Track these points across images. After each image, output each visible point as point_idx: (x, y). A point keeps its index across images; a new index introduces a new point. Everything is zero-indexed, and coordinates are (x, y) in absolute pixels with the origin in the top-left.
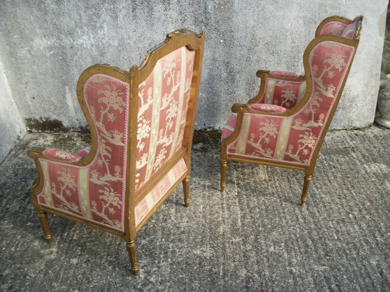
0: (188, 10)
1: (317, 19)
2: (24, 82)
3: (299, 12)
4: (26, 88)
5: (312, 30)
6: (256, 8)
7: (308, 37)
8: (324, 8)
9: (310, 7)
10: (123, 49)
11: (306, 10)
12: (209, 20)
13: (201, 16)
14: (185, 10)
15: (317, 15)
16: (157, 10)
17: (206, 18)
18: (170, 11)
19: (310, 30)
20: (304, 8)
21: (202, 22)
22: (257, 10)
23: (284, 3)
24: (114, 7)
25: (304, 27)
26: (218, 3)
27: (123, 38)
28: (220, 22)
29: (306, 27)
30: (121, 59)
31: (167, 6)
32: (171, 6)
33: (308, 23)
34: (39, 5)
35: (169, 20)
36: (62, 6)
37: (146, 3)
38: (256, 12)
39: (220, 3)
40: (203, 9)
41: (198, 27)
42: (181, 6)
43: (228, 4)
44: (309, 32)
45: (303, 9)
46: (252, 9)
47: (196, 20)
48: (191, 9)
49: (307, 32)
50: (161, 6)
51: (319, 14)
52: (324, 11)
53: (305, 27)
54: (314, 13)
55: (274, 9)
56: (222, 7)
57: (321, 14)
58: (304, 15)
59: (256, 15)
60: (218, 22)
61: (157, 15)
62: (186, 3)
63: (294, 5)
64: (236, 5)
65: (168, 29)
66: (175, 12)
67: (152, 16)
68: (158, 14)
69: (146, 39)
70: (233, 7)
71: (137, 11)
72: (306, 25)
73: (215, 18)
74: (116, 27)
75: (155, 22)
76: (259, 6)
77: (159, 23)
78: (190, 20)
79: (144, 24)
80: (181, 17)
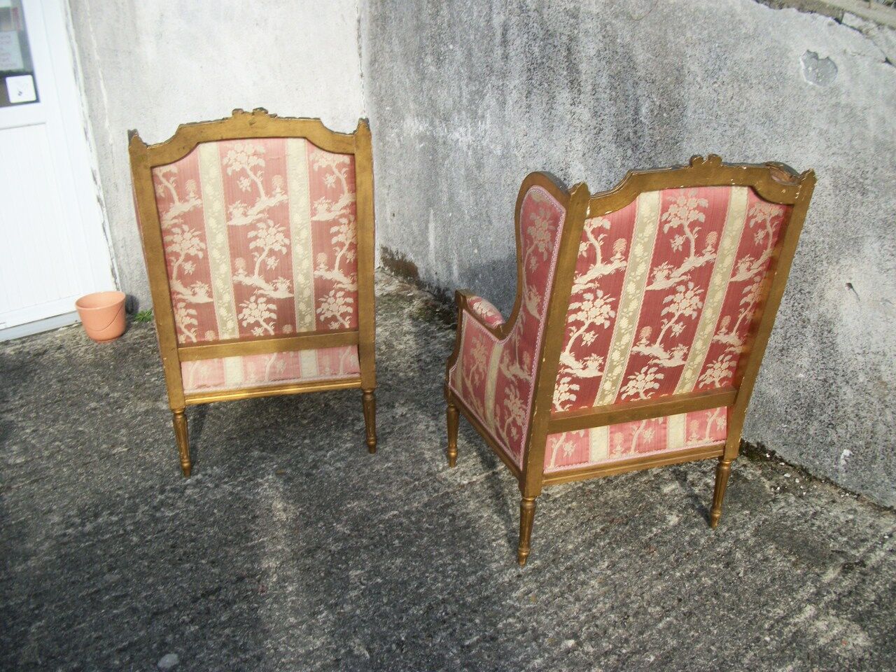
0: (607, 110)
1: (868, 182)
2: (387, 184)
3: (823, 155)
4: (388, 194)
5: (852, 209)
6: (727, 127)
7: (842, 225)
8: (889, 156)
9: (852, 147)
10: (507, 165)
11: (840, 151)
12: (639, 138)
13: (628, 127)
14: (604, 109)
15: (871, 170)
16: (561, 101)
17: (635, 132)
18: (580, 106)
19: (848, 207)
20: (835, 145)
21: (629, 139)
22: (729, 133)
23: (788, 126)
24: (503, 84)
25: (833, 196)
26: (658, 103)
27: (508, 143)
28: (659, 148)
29: (838, 198)
30: (503, 182)
31: (576, 96)
32: (582, 96)
33: (845, 187)
34: (418, 63)
35: (576, 124)
36: (442, 70)
37: (546, 85)
38: (728, 136)
39: (662, 105)
40: (632, 112)
41: (621, 149)
42: (597, 99)
43: (676, 110)
44: (847, 212)
45: (834, 149)
46: (720, 130)
47: (619, 133)
48: (614, 110)
49: (842, 211)
50: (567, 95)
51: (876, 169)
52: (888, 163)
53: (836, 196)
54: (862, 165)
55: (766, 137)
56: (665, 115)
57: (880, 169)
58: (836, 166)
59: (728, 145)
60: (655, 145)
61: (560, 110)
62: (606, 96)
63: (812, 134)
64: (689, 113)
65: (573, 142)
66: (587, 109)
67: (553, 111)
68: (561, 108)
69: (539, 154)
70: (685, 119)
71: (533, 97)
72: (837, 192)
73: (652, 136)
74: (502, 121)
75: (555, 124)
76: (735, 123)
77: (562, 127)
78: (609, 131)
79: (540, 124)
80: (595, 122)
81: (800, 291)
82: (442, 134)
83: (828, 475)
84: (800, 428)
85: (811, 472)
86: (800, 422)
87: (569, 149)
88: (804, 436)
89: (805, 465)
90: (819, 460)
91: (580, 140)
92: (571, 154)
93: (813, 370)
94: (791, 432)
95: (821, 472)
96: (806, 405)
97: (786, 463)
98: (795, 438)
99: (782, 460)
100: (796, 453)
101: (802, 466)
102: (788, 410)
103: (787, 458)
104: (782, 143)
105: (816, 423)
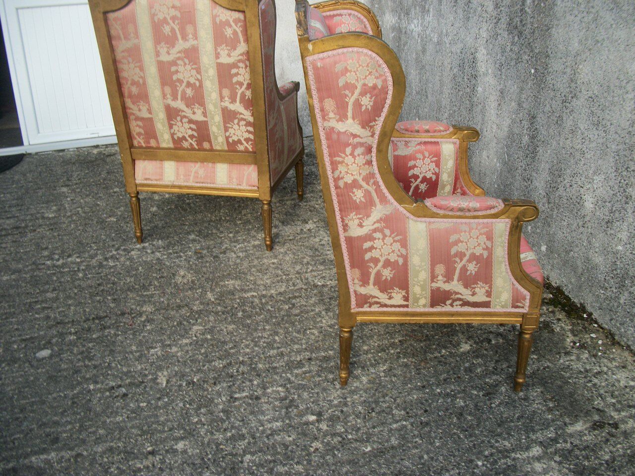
6: (585, 13)
10: (440, 50)
12: (523, 26)
13: (517, 16)
17: (521, 21)
21: (517, 27)
22: (586, 19)
27: (442, 32)
28: (536, 34)
30: (436, 65)
35: (484, 15)
38: (585, 22)
40: (521, 3)
41: (511, 36)
46: (580, 16)
47: (511, 22)
55: (613, 22)
56: (542, 4)
59: (584, 30)
60: (533, 33)
65: (481, 30)
67: (470, 4)
69: (460, 41)
70: (555, 7)
73: (532, 24)
74: (440, 15)
75: (471, 16)
76: (591, 10)
77: (475, 18)
78: (504, 20)
79: (461, 16)
80: (496, 13)
81: (626, 169)
82: (404, 26)
83: (630, 343)
84: (613, 296)
85: (616, 338)
86: (615, 290)
87: (478, 36)
88: (616, 304)
89: (613, 330)
90: (624, 328)
91: (485, 28)
92: (479, 40)
93: (630, 244)
94: (606, 299)
95: (624, 339)
96: (621, 276)
97: (599, 326)
98: (608, 304)
99: (596, 322)
100: (607, 318)
101: (610, 331)
102: (607, 278)
103: (600, 321)
104: (625, 27)
105: (626, 294)
